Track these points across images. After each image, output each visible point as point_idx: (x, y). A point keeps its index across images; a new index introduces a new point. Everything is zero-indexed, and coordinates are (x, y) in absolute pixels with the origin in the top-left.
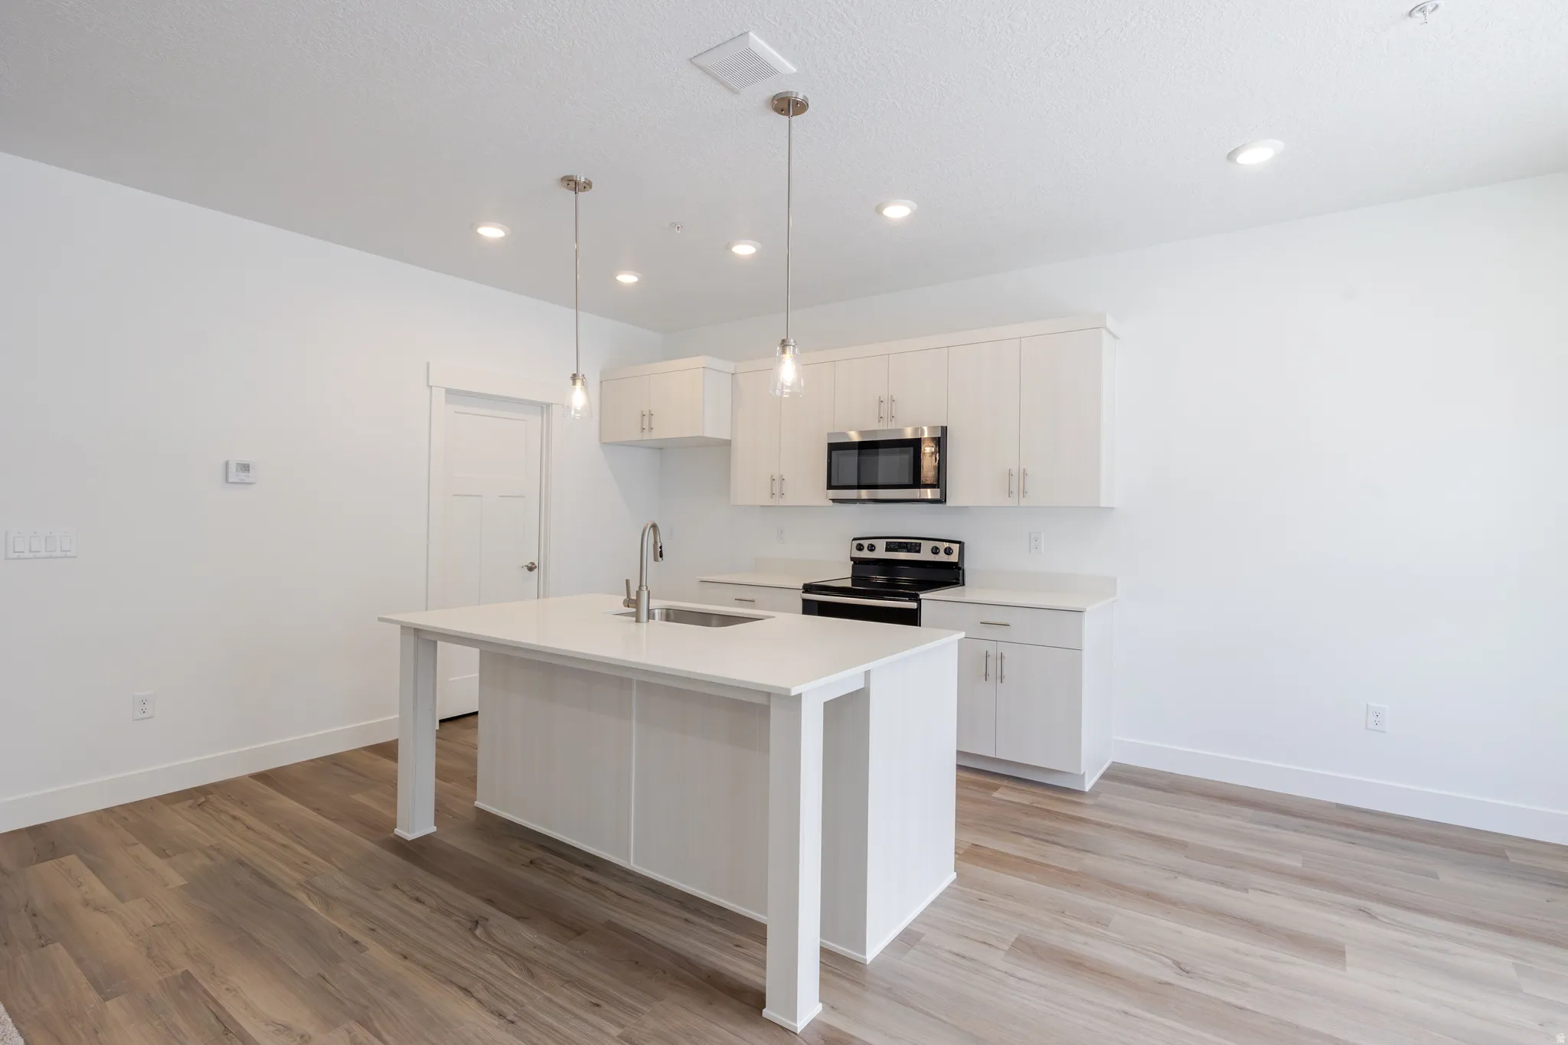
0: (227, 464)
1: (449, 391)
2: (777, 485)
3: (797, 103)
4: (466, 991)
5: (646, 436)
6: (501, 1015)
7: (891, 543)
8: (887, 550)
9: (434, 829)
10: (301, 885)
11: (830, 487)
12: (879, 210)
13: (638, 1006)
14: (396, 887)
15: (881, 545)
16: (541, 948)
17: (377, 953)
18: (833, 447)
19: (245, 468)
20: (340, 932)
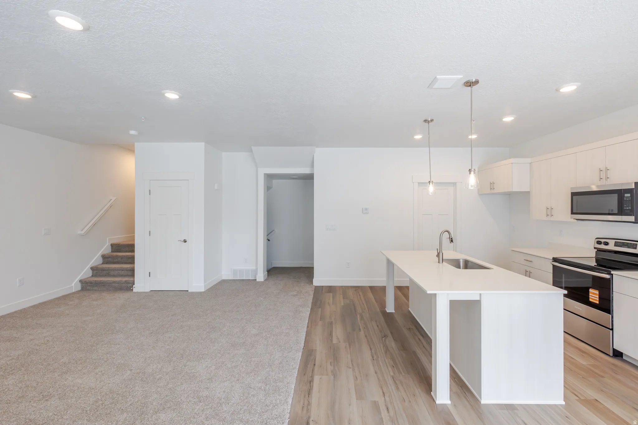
0: (363, 208)
1: (419, 183)
2: (549, 212)
3: (473, 82)
4: (371, 349)
5: (493, 191)
6: (373, 357)
7: (618, 242)
8: (615, 245)
9: (394, 311)
10: (360, 313)
11: (572, 213)
12: (557, 90)
13: (402, 372)
14: (376, 321)
15: (612, 243)
16: (393, 349)
17: (362, 334)
18: (573, 194)
19: (366, 209)
20: (359, 326)
